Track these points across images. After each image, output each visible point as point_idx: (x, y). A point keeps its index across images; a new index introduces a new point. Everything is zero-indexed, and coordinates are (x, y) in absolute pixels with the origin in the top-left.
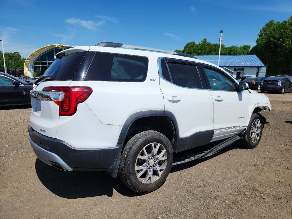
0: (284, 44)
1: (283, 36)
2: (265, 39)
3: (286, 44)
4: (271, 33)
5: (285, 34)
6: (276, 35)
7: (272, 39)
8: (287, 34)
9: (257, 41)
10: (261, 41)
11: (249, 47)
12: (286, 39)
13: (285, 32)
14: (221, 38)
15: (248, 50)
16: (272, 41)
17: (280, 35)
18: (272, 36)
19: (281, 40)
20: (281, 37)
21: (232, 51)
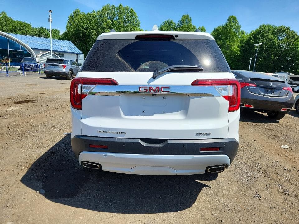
0: (91, 35)
1: (89, 26)
2: (74, 26)
3: (93, 35)
4: (79, 22)
5: (90, 25)
6: (84, 25)
7: (80, 28)
8: (92, 26)
9: (67, 27)
10: (71, 28)
11: (59, 32)
12: (92, 30)
13: (90, 23)
14: (50, 18)
15: (58, 35)
16: (80, 30)
17: (87, 26)
18: (80, 25)
19: (88, 30)
20: (88, 28)
21: (42, 33)
